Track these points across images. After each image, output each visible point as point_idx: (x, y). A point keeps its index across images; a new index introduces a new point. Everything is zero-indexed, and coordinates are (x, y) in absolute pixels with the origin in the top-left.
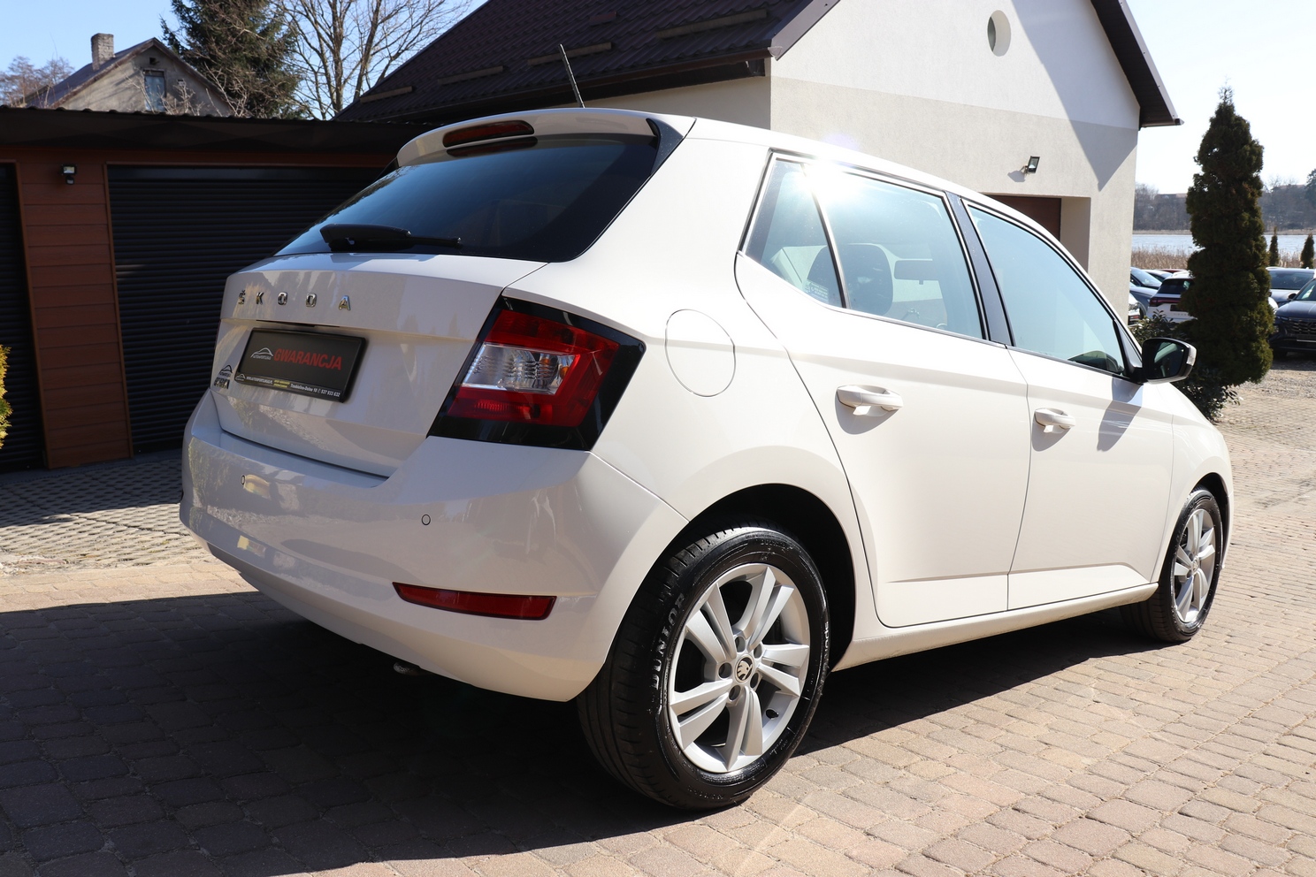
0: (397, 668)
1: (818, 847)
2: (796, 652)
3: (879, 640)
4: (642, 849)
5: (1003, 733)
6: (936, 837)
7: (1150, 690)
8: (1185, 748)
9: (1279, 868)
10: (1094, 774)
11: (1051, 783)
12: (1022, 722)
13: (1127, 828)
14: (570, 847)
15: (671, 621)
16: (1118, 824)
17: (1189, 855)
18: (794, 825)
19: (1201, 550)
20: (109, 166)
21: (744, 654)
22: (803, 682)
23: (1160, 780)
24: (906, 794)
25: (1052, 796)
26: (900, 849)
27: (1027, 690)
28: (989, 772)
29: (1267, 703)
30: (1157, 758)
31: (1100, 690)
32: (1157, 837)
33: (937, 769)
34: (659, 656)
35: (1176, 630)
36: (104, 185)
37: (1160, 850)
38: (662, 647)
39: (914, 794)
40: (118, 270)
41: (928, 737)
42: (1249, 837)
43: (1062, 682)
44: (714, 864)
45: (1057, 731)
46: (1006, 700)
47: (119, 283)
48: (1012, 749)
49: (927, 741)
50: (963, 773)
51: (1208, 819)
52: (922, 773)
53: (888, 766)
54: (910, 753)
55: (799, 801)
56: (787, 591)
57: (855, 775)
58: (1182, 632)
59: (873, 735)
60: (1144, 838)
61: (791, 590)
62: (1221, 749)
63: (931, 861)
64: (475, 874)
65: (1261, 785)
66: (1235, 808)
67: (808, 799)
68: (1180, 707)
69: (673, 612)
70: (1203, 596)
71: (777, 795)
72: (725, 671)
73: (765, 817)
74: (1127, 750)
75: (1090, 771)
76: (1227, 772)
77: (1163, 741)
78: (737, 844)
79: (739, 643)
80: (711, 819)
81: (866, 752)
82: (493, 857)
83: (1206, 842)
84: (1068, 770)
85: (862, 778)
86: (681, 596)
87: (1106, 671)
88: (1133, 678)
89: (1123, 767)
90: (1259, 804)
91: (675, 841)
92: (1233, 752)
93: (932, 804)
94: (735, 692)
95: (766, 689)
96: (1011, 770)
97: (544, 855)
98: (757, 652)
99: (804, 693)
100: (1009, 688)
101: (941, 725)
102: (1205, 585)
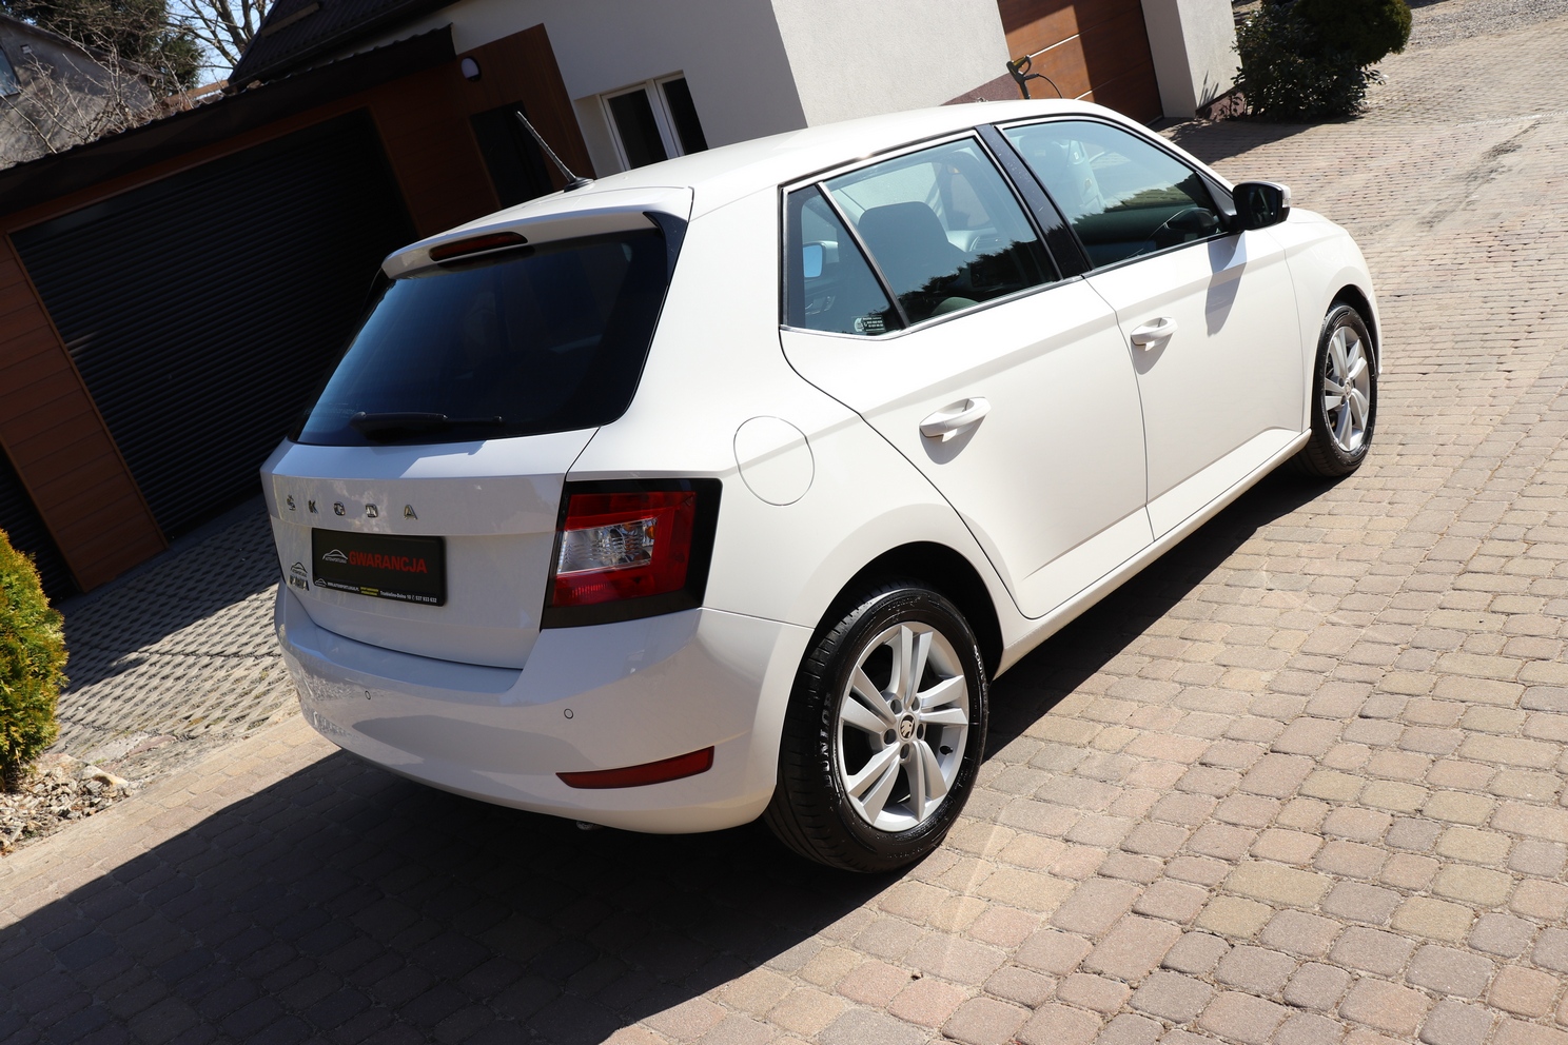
0: (581, 827)
1: (1023, 872)
2: (953, 685)
3: (1031, 635)
4: (863, 928)
5: (1180, 664)
6: (1130, 823)
7: (1323, 555)
8: (1362, 626)
9: (1453, 755)
10: (1275, 692)
11: (1234, 718)
12: (1198, 644)
13: (1310, 753)
14: (796, 948)
15: (825, 722)
16: (1301, 752)
17: (1371, 769)
18: (996, 852)
19: (1350, 369)
20: (10, 235)
21: (904, 714)
22: (968, 710)
23: (1339, 679)
24: (1096, 779)
25: (1236, 736)
26: (1099, 850)
27: (1197, 595)
28: (1172, 723)
29: (1442, 535)
30: (1334, 650)
31: (1272, 572)
32: (1340, 756)
33: (1122, 734)
34: (825, 758)
35: (1342, 465)
36: (15, 258)
37: (1343, 771)
38: (825, 748)
39: (1103, 776)
40: (70, 349)
41: (1106, 695)
42: (1425, 725)
43: (1232, 572)
44: (931, 924)
45: (1233, 644)
46: (1178, 618)
47: (77, 363)
48: (1191, 685)
49: (1105, 701)
50: (1146, 732)
51: (1387, 715)
52: (1107, 746)
53: (1073, 748)
54: (1091, 723)
55: (994, 821)
56: (928, 637)
57: (1044, 770)
58: (1349, 464)
59: (1052, 711)
60: (1326, 762)
61: (930, 634)
62: (1397, 616)
63: (1130, 856)
64: (721, 1008)
65: (1437, 653)
66: (1412, 693)
67: (1002, 817)
68: (1357, 569)
69: (825, 712)
70: (1364, 413)
71: (973, 820)
72: (890, 737)
73: (967, 852)
74: (1304, 649)
75: (1271, 690)
76: (1404, 646)
77: (1340, 624)
78: (948, 893)
79: (895, 707)
80: (916, 871)
81: (1050, 735)
82: (731, 983)
83: (1386, 747)
84: (1249, 695)
85: (1050, 771)
86: (828, 695)
87: (1276, 541)
88: (1305, 542)
89: (1301, 673)
90: (1435, 679)
91: (890, 909)
92: (1409, 617)
93: (1122, 783)
94: (905, 751)
95: (933, 734)
96: (1193, 713)
97: (776, 966)
98: (915, 705)
99: (971, 719)
100: (1179, 599)
101: (1117, 674)
102: (1363, 402)
